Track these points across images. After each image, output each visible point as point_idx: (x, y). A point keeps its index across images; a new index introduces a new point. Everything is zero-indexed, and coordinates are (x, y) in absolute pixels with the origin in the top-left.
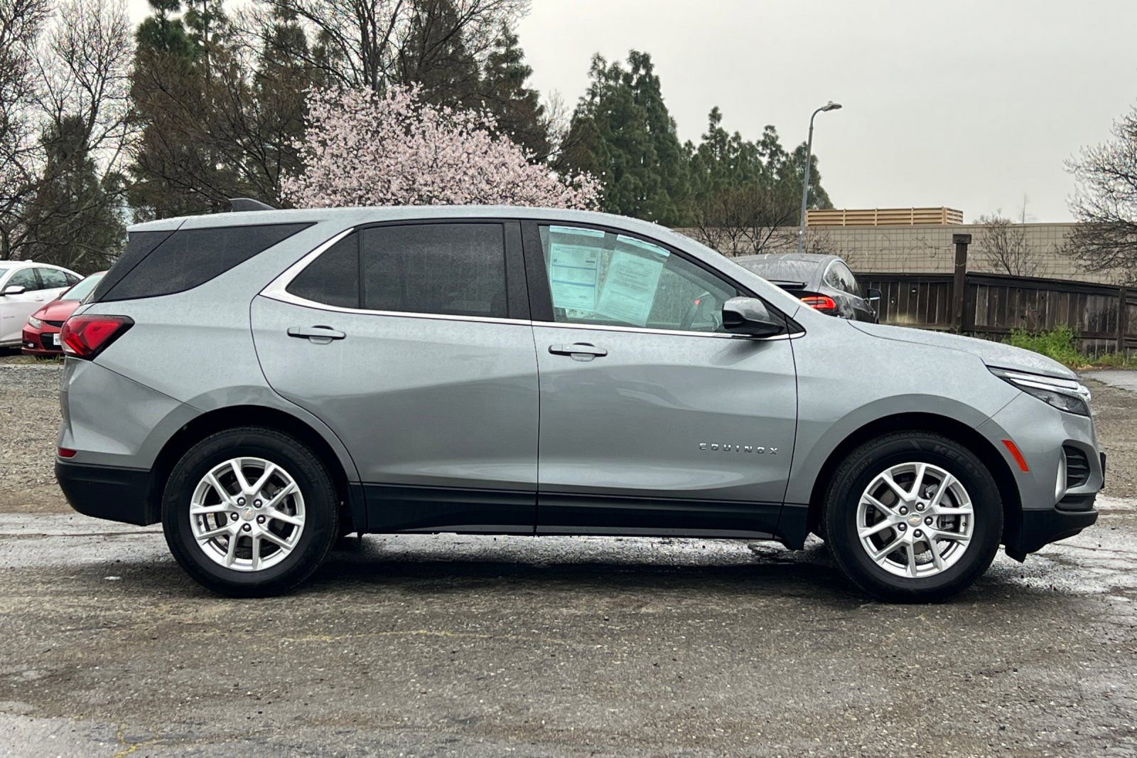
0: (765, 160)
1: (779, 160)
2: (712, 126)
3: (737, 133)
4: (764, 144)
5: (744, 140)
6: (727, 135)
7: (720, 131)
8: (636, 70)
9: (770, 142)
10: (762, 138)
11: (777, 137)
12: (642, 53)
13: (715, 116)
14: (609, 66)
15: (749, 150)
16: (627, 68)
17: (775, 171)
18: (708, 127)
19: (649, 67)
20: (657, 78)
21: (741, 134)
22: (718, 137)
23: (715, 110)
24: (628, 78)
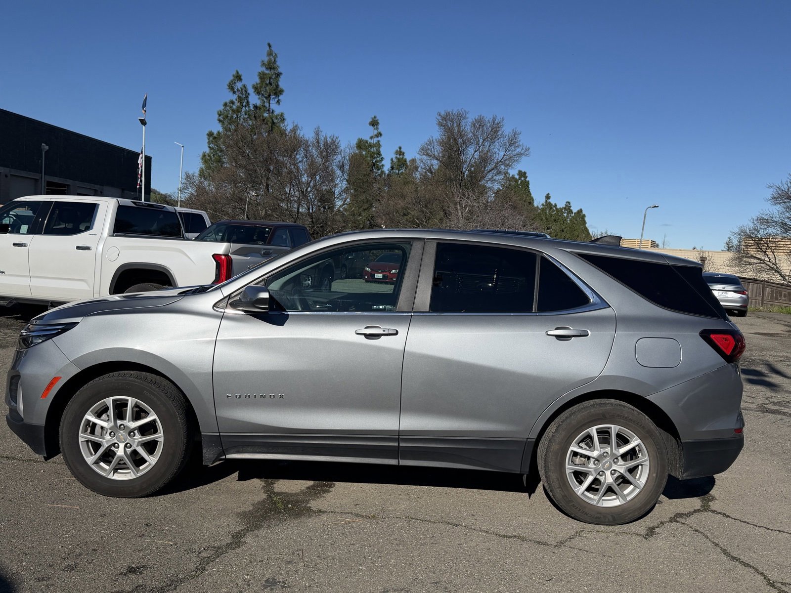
0: (565, 215)
1: (570, 215)
2: (546, 201)
3: (555, 204)
4: (565, 208)
5: (558, 207)
6: (552, 205)
7: (550, 203)
8: (520, 178)
9: (568, 207)
10: (564, 206)
11: (571, 206)
12: (523, 171)
13: (548, 197)
14: (511, 176)
15: (559, 211)
16: (517, 177)
17: (568, 220)
18: (545, 201)
19: (526, 177)
20: (528, 181)
21: (557, 204)
22: (548, 205)
23: (548, 194)
24: (516, 181)
